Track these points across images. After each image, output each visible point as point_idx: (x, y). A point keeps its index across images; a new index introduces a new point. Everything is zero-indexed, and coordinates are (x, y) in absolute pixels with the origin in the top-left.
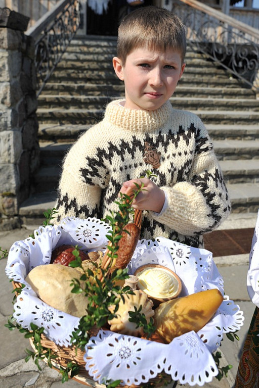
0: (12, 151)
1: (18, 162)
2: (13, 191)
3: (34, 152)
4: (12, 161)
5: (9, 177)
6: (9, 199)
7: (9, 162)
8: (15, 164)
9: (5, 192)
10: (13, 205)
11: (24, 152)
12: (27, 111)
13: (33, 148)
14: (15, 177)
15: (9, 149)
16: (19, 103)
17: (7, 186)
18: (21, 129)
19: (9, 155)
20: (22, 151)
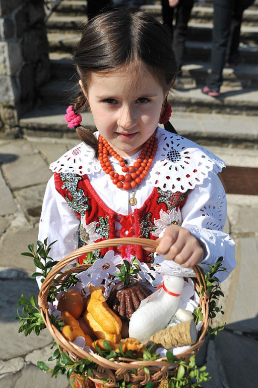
0: (8, 63)
1: (18, 74)
2: (12, 103)
3: (40, 65)
4: (9, 73)
5: (7, 90)
6: (9, 111)
7: (6, 74)
8: (13, 77)
9: (5, 104)
10: (13, 117)
11: (26, 65)
12: (28, 21)
13: (40, 61)
14: (13, 89)
15: (4, 62)
16: (16, 11)
17: (6, 98)
18: (21, 40)
19: (5, 67)
20: (24, 63)
